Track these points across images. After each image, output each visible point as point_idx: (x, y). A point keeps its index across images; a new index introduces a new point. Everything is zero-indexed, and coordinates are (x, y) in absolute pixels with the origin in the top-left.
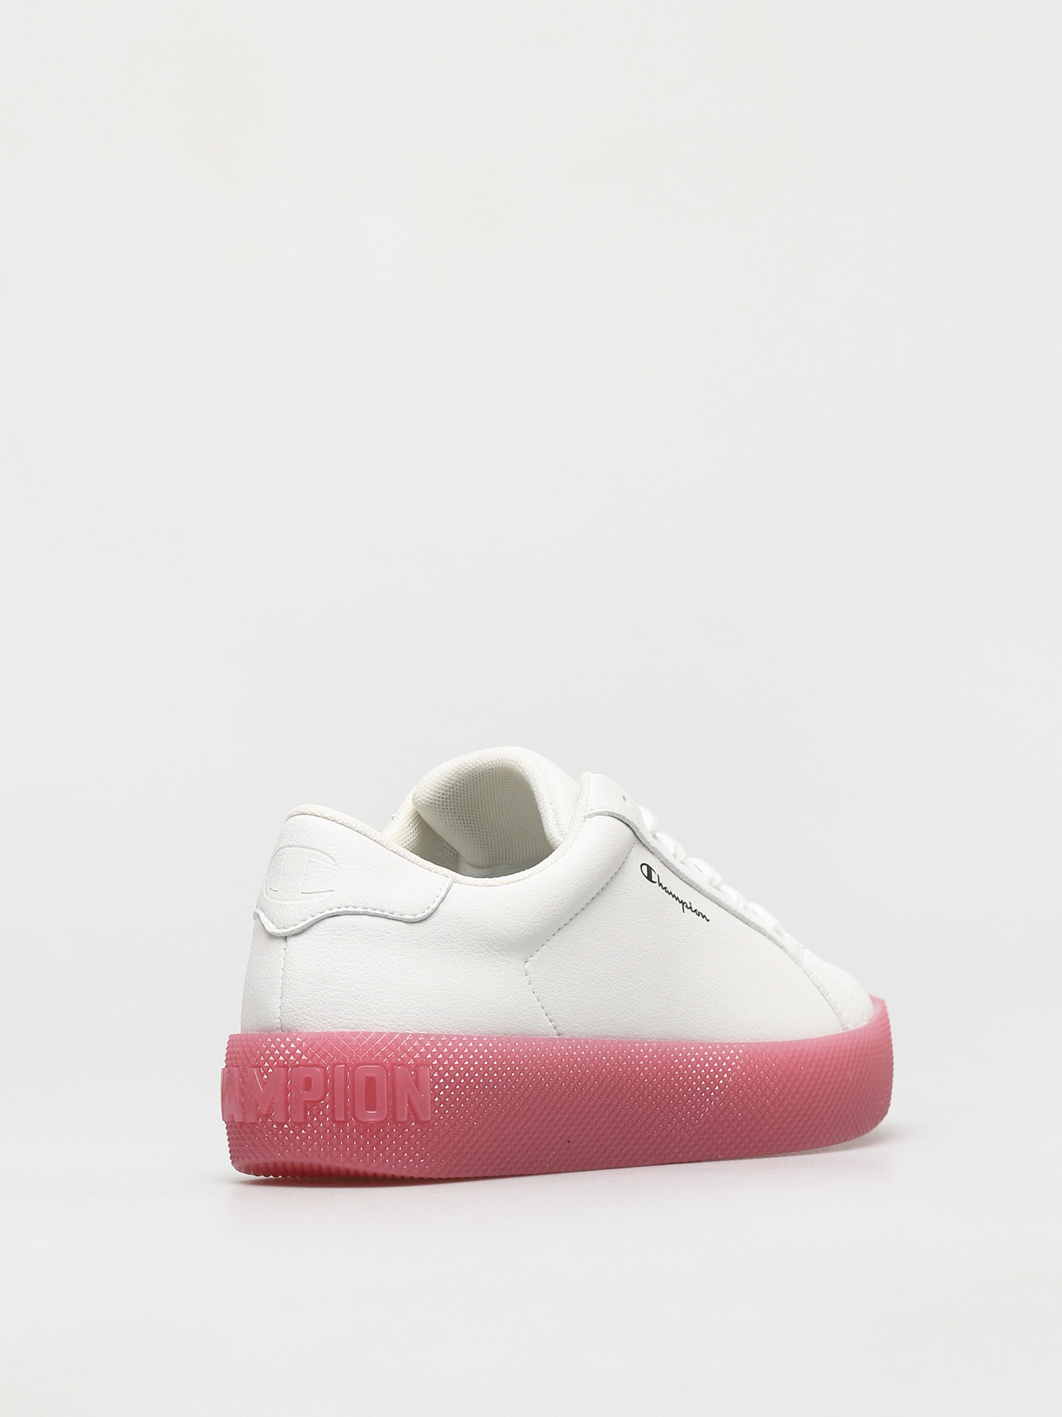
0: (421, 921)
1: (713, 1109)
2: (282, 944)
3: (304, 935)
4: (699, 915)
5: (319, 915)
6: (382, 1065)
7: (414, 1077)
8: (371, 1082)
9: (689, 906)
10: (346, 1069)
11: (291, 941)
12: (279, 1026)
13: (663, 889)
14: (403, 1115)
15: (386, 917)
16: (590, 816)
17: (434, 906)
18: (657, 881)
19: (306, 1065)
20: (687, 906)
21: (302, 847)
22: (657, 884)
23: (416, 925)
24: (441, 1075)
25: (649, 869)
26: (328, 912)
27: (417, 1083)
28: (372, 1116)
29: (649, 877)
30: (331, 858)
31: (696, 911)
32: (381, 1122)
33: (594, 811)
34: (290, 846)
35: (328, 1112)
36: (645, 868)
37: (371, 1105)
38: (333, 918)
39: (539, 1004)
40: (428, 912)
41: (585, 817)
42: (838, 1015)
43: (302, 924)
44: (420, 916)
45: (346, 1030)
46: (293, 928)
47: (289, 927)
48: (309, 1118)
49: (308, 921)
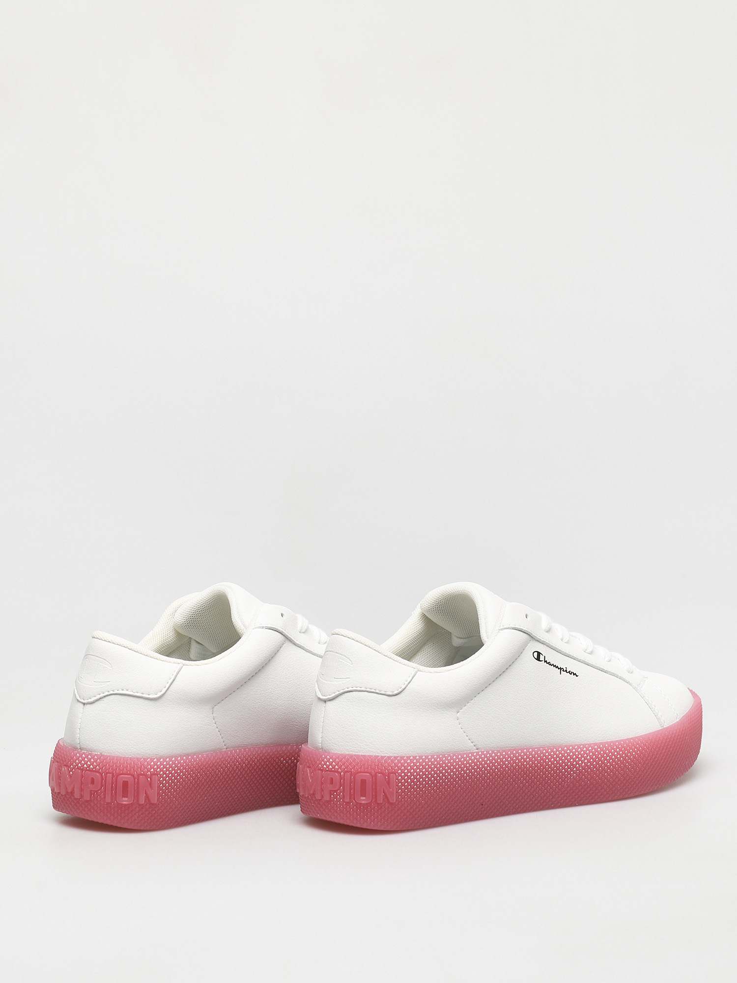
0: (396, 695)
1: (572, 780)
2: (324, 705)
3: (334, 701)
4: (571, 674)
5: (342, 691)
6: (370, 773)
7: (387, 780)
8: (363, 782)
9: (565, 670)
10: (351, 775)
11: (328, 703)
12: (321, 747)
13: (547, 663)
14: (380, 800)
15: (377, 693)
16: (502, 629)
17: (404, 687)
18: (543, 660)
19: (331, 771)
20: (563, 671)
21: (336, 653)
22: (543, 661)
23: (393, 697)
24: (403, 778)
25: (539, 654)
26: (347, 690)
27: (388, 783)
28: (363, 800)
29: (538, 659)
30: (350, 660)
31: (569, 672)
32: (369, 803)
33: (505, 627)
34: (330, 651)
35: (341, 797)
36: (536, 654)
37: (363, 793)
38: (349, 693)
39: (465, 734)
40: (400, 690)
41: (499, 630)
42: (658, 719)
43: (333, 695)
44: (396, 692)
45: (354, 753)
46: (329, 697)
47: (327, 696)
48: (332, 799)
49: (336, 694)
